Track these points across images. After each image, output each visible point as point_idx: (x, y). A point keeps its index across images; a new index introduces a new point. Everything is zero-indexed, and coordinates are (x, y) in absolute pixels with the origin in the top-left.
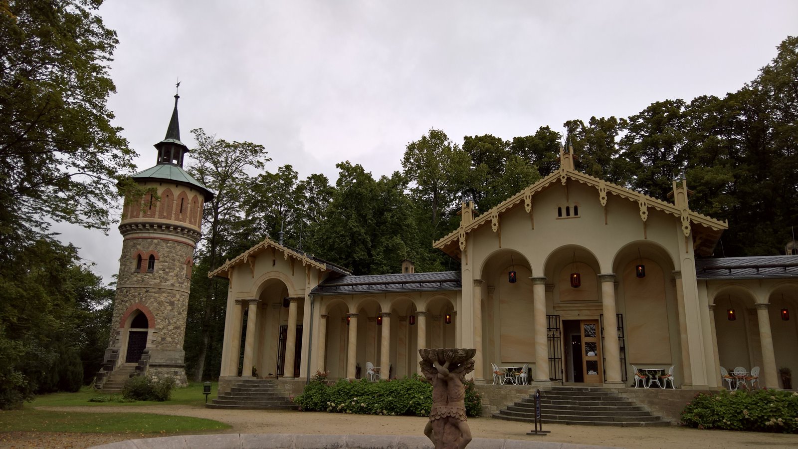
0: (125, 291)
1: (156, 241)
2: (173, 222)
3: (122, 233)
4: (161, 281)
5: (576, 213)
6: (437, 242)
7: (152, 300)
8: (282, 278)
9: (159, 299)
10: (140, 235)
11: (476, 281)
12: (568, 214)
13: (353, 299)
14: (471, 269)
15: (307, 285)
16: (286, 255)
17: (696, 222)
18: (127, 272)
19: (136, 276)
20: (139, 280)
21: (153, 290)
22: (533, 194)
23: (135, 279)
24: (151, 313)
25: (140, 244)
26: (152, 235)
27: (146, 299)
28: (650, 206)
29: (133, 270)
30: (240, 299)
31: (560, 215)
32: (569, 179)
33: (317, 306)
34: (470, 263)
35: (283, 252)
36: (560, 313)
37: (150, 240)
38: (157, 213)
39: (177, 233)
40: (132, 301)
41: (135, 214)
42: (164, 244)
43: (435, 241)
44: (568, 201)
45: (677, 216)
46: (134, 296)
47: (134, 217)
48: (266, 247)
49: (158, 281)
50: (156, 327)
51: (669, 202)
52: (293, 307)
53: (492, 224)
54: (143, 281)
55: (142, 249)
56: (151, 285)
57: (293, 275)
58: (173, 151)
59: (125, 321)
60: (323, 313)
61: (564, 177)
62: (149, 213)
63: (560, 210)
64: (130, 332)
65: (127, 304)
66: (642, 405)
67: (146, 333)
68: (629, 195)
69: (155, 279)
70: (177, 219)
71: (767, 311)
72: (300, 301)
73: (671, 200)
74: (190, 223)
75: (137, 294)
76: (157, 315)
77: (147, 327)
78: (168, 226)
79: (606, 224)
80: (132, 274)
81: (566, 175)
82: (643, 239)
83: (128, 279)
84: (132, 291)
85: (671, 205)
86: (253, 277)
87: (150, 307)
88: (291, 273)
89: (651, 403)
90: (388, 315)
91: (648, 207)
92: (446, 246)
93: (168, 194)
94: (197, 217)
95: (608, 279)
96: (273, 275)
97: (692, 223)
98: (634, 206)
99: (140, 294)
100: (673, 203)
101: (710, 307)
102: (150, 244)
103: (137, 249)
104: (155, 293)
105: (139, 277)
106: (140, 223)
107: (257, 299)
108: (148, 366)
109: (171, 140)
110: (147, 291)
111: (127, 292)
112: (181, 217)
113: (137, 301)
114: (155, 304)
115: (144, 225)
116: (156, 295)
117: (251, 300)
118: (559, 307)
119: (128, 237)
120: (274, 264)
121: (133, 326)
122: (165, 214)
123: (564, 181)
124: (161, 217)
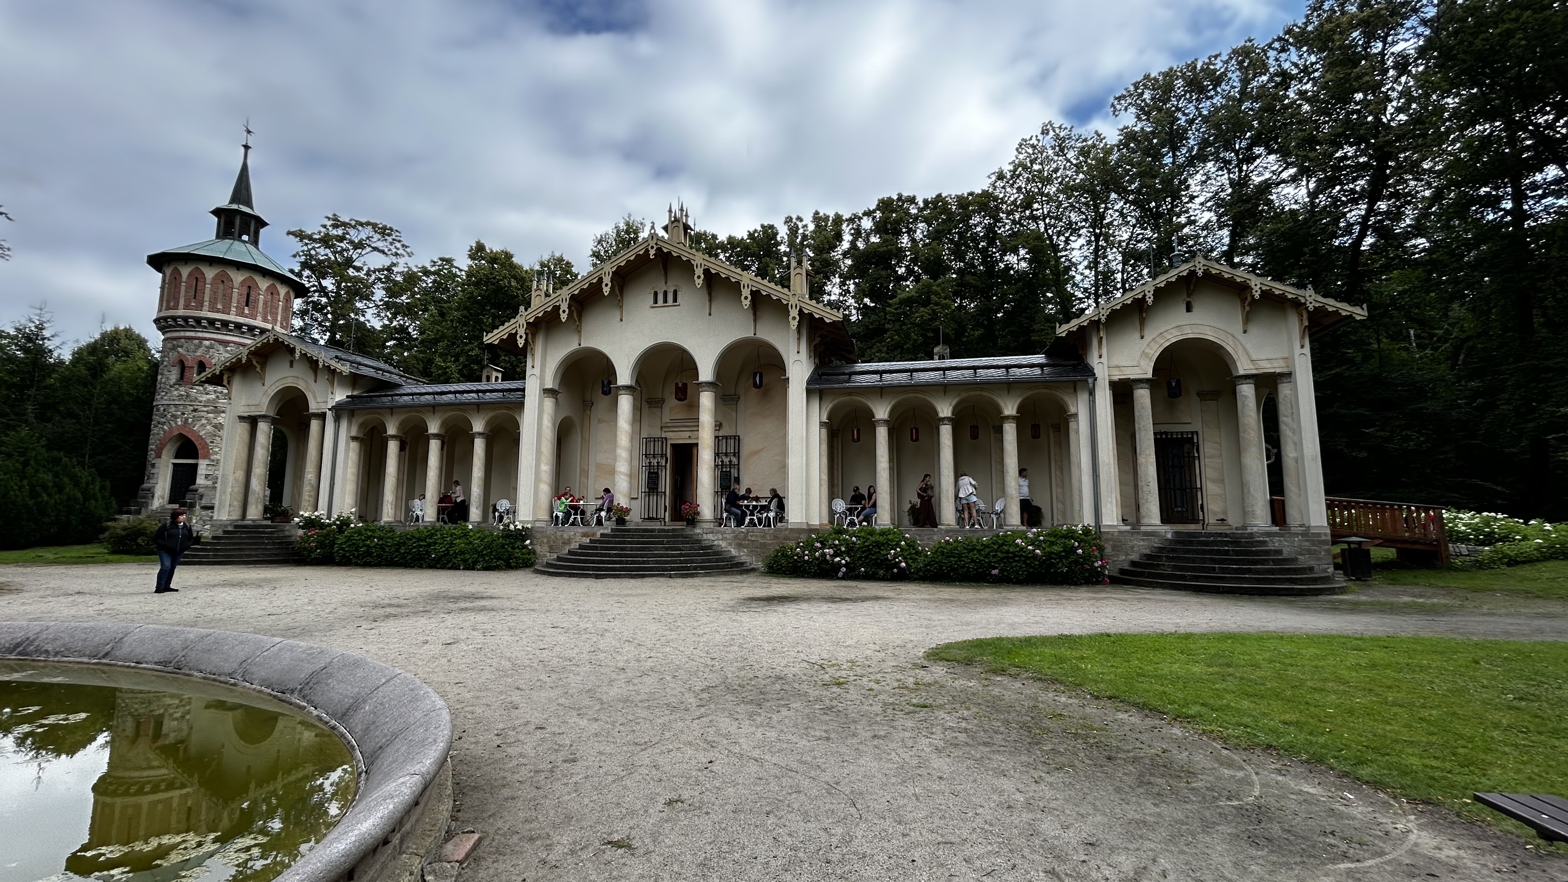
0: (162, 409)
1: (207, 343)
2: (232, 317)
3: (160, 329)
4: (218, 397)
5: (675, 300)
6: (490, 335)
7: (204, 421)
8: (302, 386)
9: (215, 421)
10: (182, 334)
11: (547, 392)
12: (665, 301)
13: (392, 414)
14: (538, 374)
15: (330, 396)
16: (297, 352)
17: (806, 312)
18: (165, 383)
19: (177, 390)
20: (182, 395)
21: (205, 409)
22: (614, 269)
23: (175, 393)
24: (202, 439)
25: (181, 347)
26: (200, 335)
27: (193, 421)
28: (754, 289)
29: (172, 382)
30: (246, 414)
31: (656, 302)
32: (659, 250)
33: (344, 425)
34: (538, 363)
35: (294, 349)
36: (669, 435)
37: (197, 341)
38: (206, 304)
39: (243, 333)
40: (172, 423)
41: (172, 304)
42: (221, 348)
43: (487, 333)
44: (666, 283)
45: (785, 302)
46: (175, 417)
47: (171, 309)
48: (271, 342)
49: (213, 396)
50: (212, 457)
51: (783, 286)
52: (315, 425)
53: (561, 311)
54: (188, 396)
55: (184, 353)
56: (201, 402)
57: (315, 381)
58: (238, 221)
59: (162, 449)
60: (354, 433)
61: (652, 247)
62: (193, 304)
63: (656, 294)
64: (174, 464)
65: (166, 427)
66: (729, 548)
67: (195, 467)
68: (730, 274)
69: (207, 394)
70: (241, 314)
71: (886, 428)
72: (322, 416)
73: (786, 284)
74: (265, 320)
75: (179, 413)
76: (212, 442)
77: (196, 457)
78: (225, 324)
79: (710, 314)
80: (171, 386)
81: (656, 244)
82: (751, 334)
83: (167, 393)
84: (173, 409)
85: (786, 290)
86: (263, 385)
87: (202, 429)
88: (313, 378)
89: (740, 546)
90: (436, 436)
91: (751, 290)
92: (502, 340)
93: (223, 279)
94: (277, 314)
95: (706, 388)
96: (290, 382)
97: (801, 312)
98: (735, 288)
99: (183, 414)
100: (788, 287)
101: (822, 424)
102: (200, 346)
103: (178, 352)
104: (208, 412)
105: (182, 390)
106: (179, 317)
107: (271, 414)
108: (198, 507)
109: (234, 207)
110: (195, 410)
111: (164, 410)
112: (246, 311)
113: (179, 423)
114: (208, 427)
115: (185, 319)
116: (211, 415)
117: (260, 416)
118: (668, 427)
119: (169, 335)
120: (291, 366)
121: (176, 457)
122: (219, 306)
123: (652, 252)
124: (213, 309)
